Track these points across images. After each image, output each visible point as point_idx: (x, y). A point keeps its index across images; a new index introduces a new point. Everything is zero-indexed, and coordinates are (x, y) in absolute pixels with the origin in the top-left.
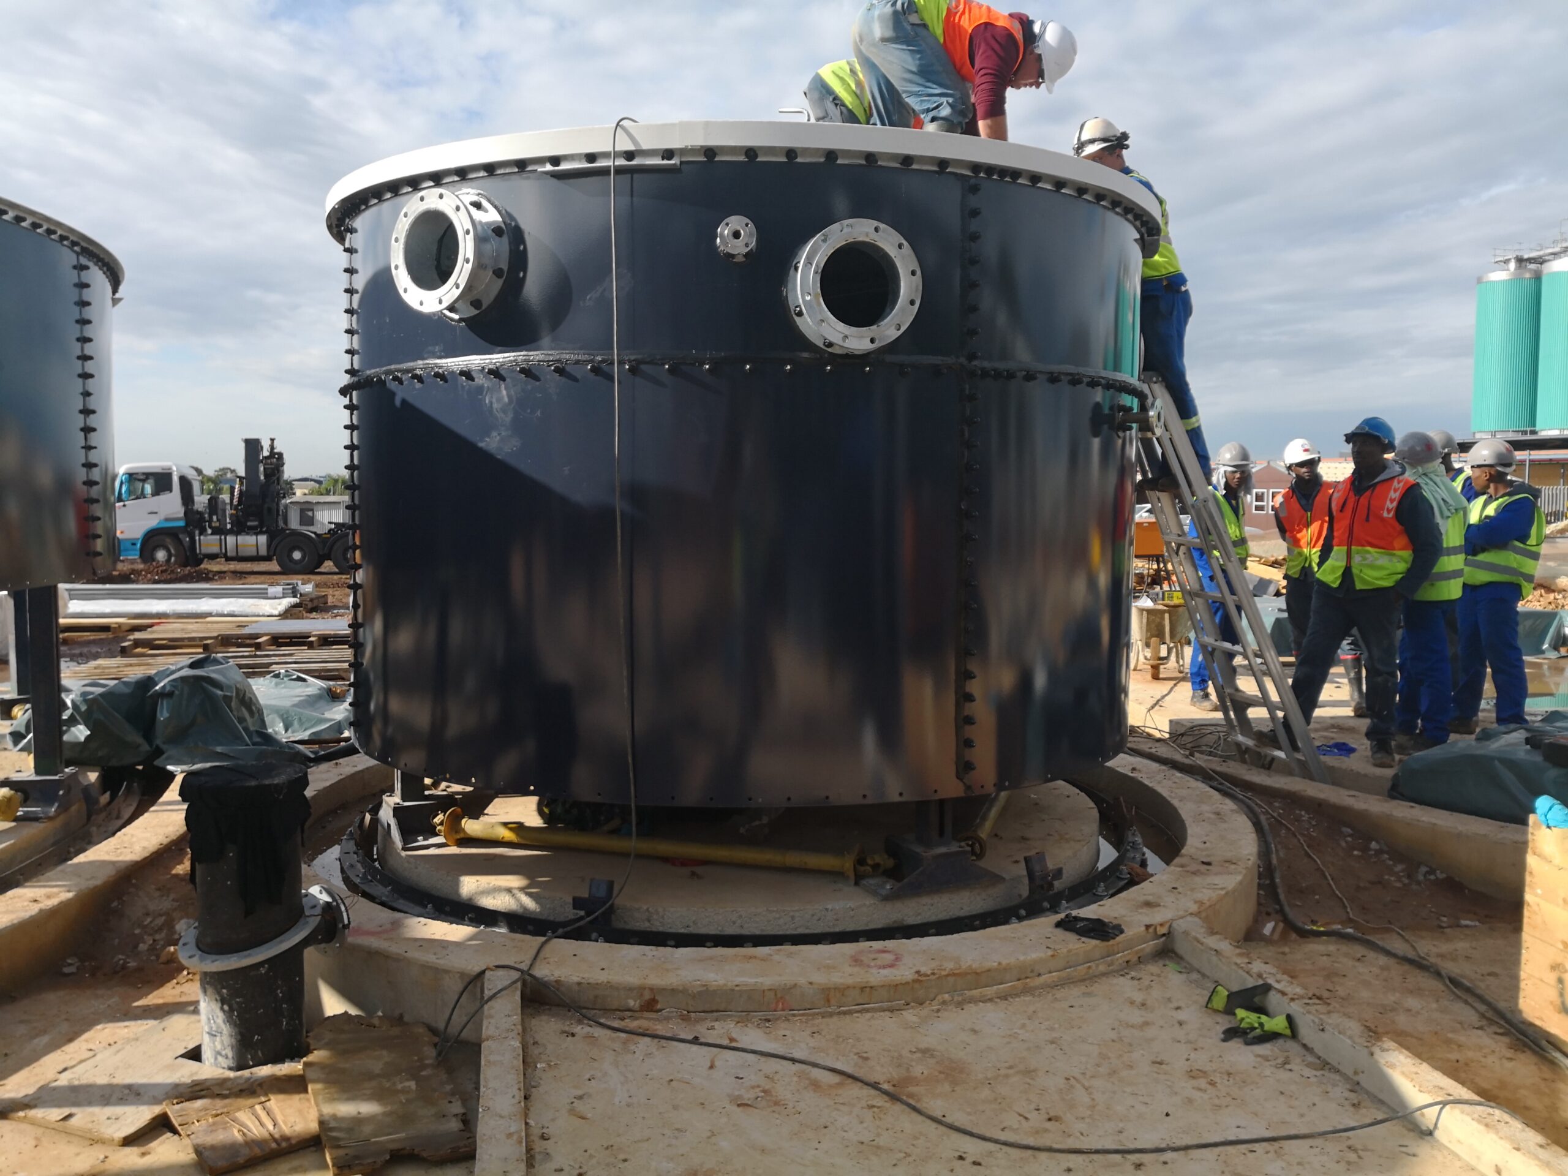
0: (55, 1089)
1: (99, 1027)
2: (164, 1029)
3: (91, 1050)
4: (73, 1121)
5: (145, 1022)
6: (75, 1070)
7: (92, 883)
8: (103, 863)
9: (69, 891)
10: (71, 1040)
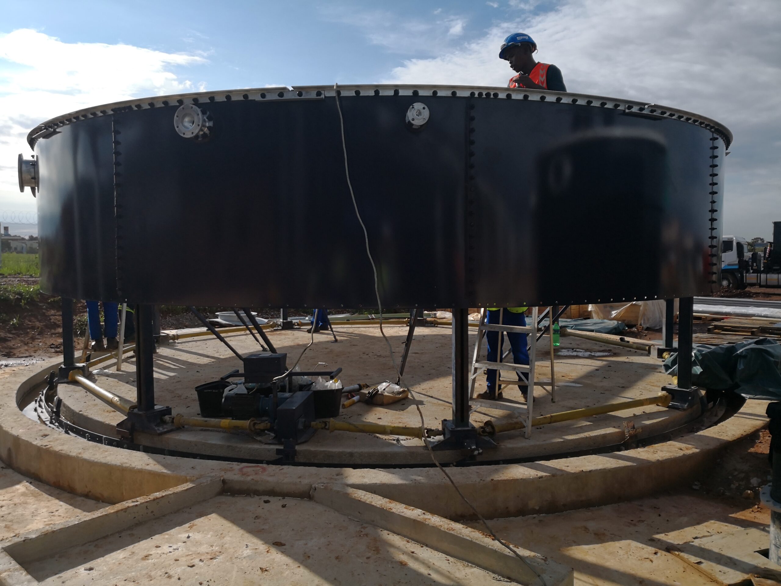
0: (693, 546)
1: (712, 521)
2: (747, 534)
3: (708, 532)
4: (702, 566)
5: (737, 527)
6: (702, 539)
7: (708, 447)
8: (713, 439)
9: (696, 448)
10: (698, 524)
